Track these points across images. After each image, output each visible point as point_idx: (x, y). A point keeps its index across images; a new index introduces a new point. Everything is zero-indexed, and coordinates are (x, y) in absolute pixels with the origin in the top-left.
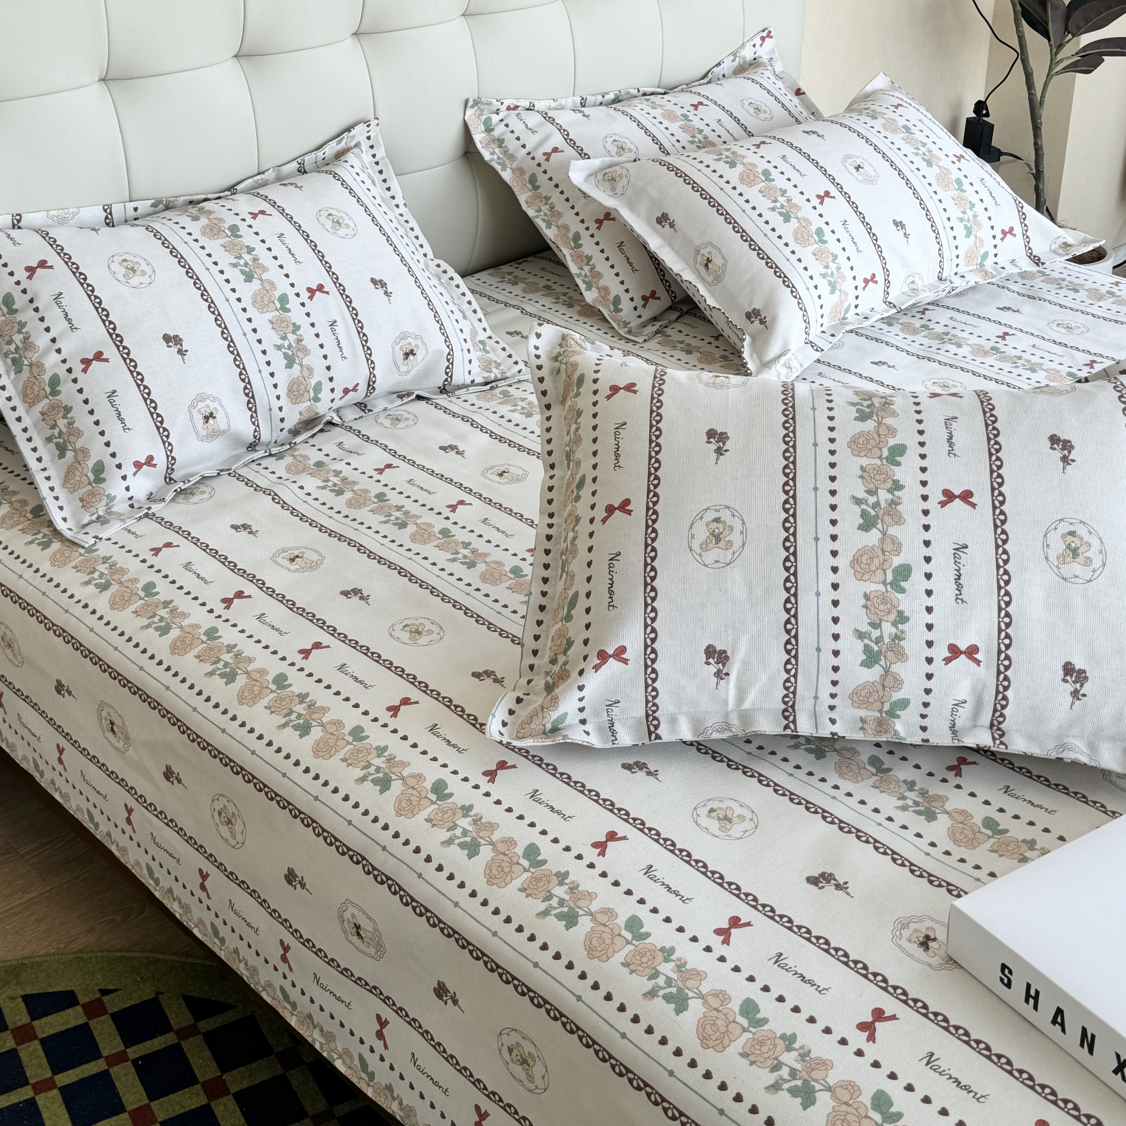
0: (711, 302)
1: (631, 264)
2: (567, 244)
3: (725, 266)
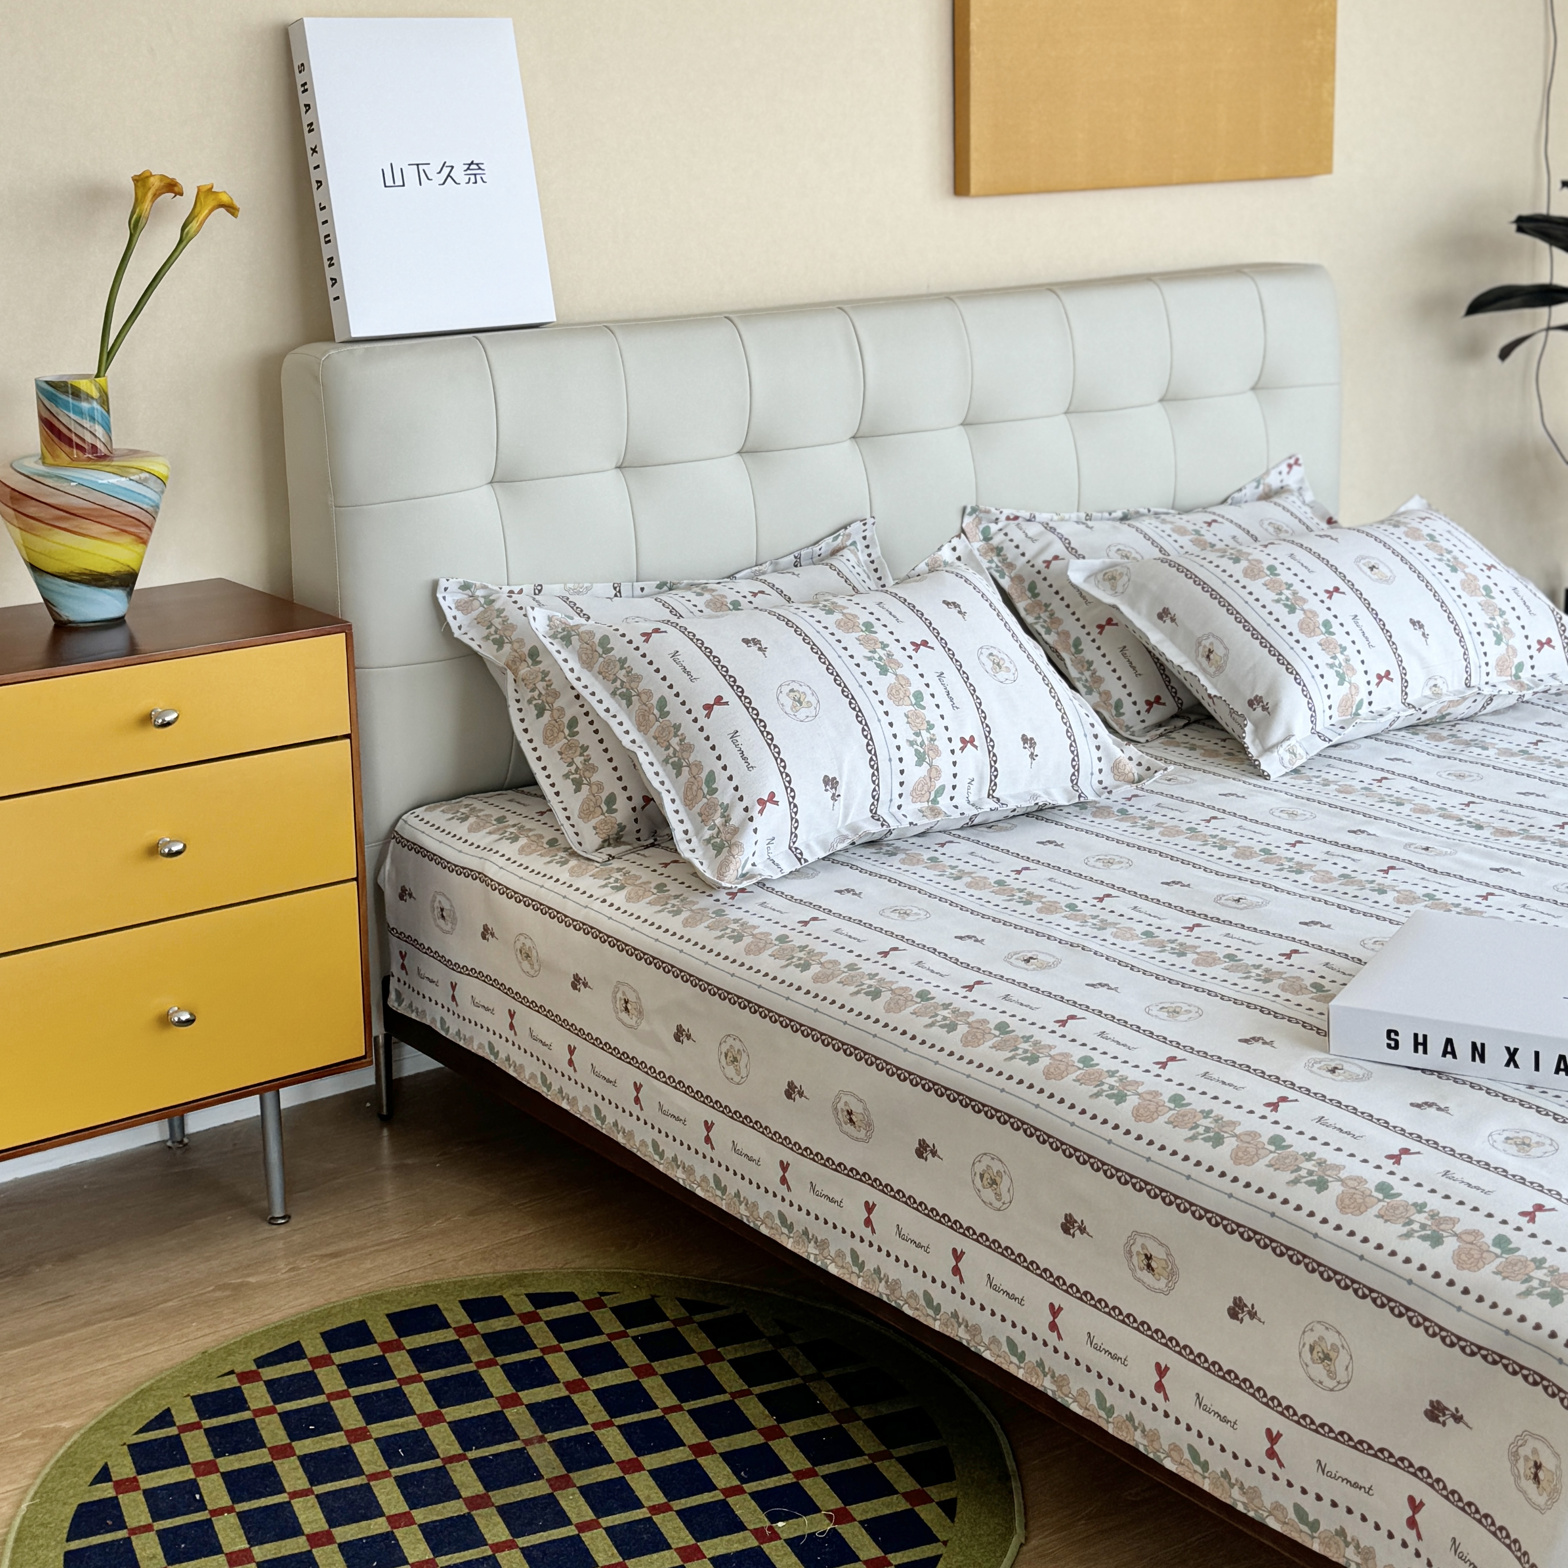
0: (1212, 691)
1: (1134, 668)
2: (1067, 649)
3: (1226, 655)
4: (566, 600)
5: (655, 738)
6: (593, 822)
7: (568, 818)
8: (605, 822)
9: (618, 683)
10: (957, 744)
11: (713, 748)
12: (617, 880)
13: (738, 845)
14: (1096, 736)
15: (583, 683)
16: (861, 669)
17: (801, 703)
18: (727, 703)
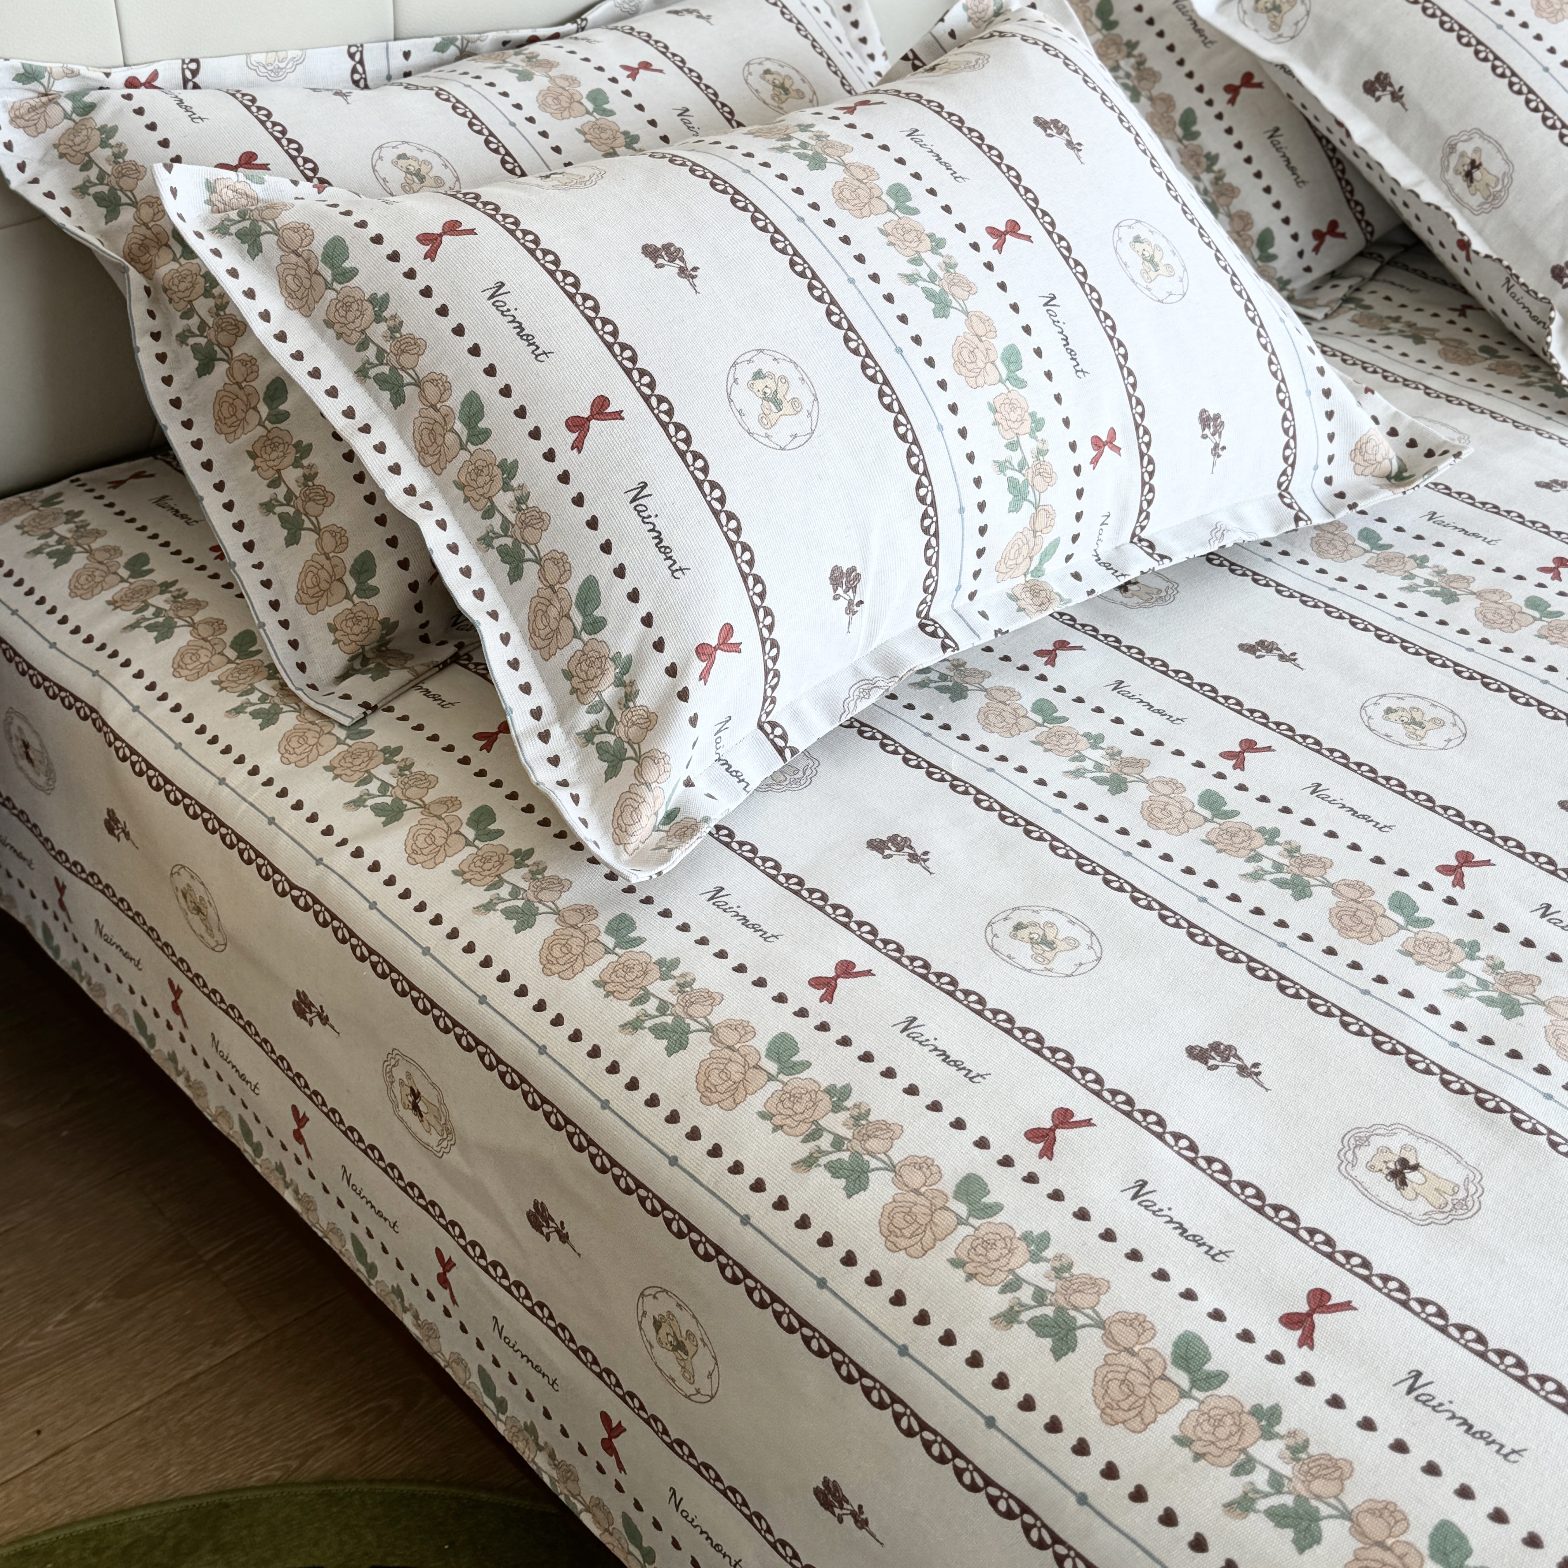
0: (1481, 246)
1: (1293, 170)
2: (1169, 132)
3: (1508, 176)
4: (250, 103)
5: (460, 486)
6: (330, 613)
7: (275, 605)
8: (353, 617)
9: (371, 353)
10: (1086, 451)
11: (593, 524)
12: (384, 788)
13: (654, 757)
14: (1327, 393)
15: (292, 345)
16: (898, 308)
17: (778, 404)
18: (618, 415)
